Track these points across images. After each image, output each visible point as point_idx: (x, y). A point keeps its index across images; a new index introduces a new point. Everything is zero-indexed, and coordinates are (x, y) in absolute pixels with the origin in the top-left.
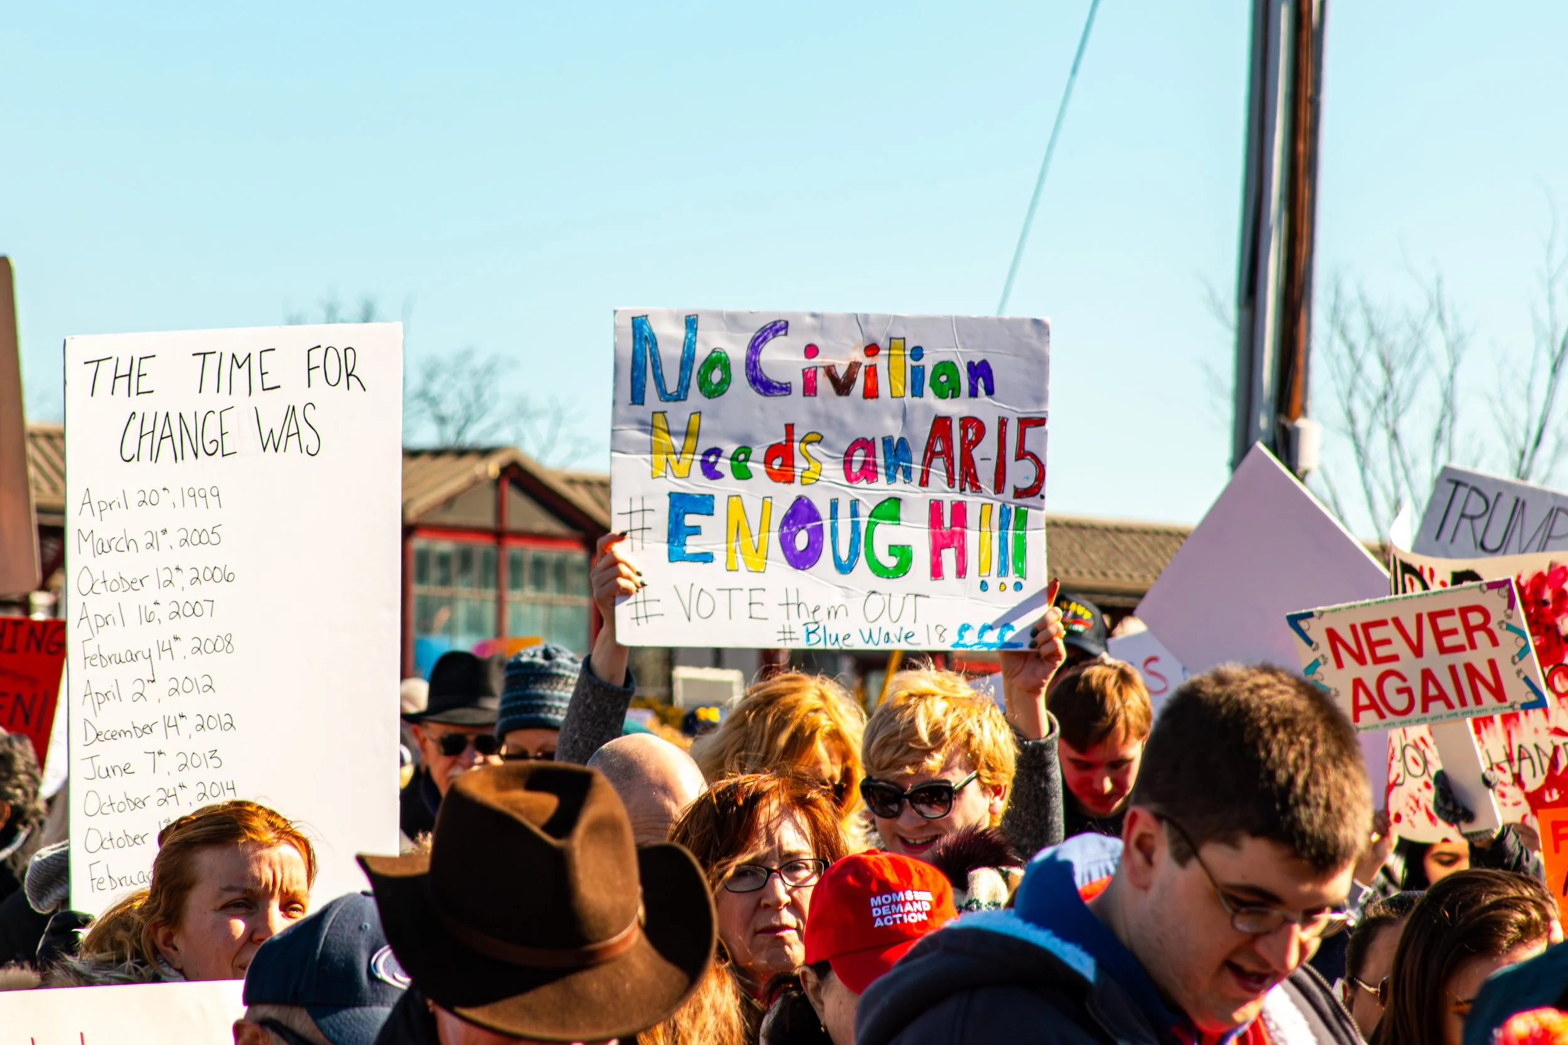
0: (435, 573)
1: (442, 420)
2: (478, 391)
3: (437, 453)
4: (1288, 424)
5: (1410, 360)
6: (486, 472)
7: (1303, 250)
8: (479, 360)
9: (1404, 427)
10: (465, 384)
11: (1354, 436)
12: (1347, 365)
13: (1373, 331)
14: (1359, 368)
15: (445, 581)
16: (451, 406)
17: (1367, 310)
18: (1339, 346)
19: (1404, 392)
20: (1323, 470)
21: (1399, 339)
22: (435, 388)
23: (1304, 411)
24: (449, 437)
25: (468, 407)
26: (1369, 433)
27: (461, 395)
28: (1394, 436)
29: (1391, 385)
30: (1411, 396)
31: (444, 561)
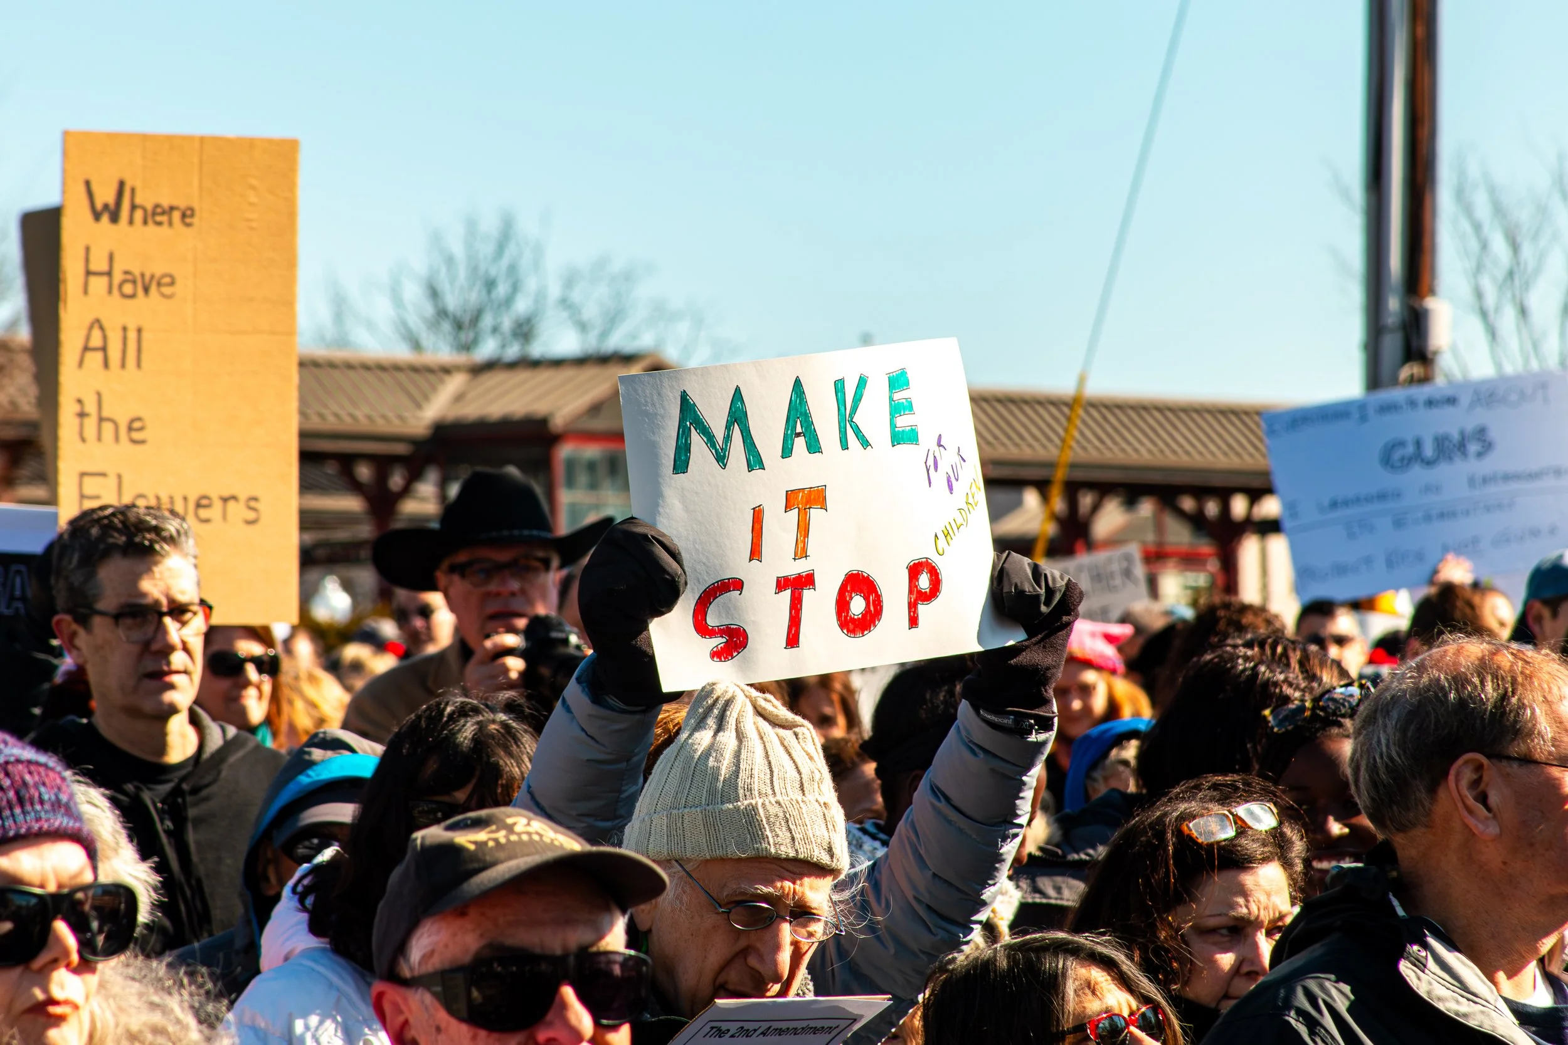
0: (583, 478)
1: (583, 327)
2: (618, 297)
3: (581, 362)
4: (1416, 305)
5: (1535, 237)
7: (1424, 132)
8: (616, 267)
9: (1534, 301)
10: (602, 292)
11: (1484, 314)
12: (1474, 245)
13: (1499, 210)
14: (1484, 245)
15: (593, 486)
16: (591, 312)
17: (1492, 190)
18: (1466, 226)
19: (1531, 265)
20: (1454, 349)
21: (1524, 216)
22: (576, 296)
23: (1432, 291)
25: (607, 314)
26: (1497, 310)
27: (600, 302)
28: (1523, 312)
29: (1518, 264)
30: (1538, 270)
31: (591, 466)
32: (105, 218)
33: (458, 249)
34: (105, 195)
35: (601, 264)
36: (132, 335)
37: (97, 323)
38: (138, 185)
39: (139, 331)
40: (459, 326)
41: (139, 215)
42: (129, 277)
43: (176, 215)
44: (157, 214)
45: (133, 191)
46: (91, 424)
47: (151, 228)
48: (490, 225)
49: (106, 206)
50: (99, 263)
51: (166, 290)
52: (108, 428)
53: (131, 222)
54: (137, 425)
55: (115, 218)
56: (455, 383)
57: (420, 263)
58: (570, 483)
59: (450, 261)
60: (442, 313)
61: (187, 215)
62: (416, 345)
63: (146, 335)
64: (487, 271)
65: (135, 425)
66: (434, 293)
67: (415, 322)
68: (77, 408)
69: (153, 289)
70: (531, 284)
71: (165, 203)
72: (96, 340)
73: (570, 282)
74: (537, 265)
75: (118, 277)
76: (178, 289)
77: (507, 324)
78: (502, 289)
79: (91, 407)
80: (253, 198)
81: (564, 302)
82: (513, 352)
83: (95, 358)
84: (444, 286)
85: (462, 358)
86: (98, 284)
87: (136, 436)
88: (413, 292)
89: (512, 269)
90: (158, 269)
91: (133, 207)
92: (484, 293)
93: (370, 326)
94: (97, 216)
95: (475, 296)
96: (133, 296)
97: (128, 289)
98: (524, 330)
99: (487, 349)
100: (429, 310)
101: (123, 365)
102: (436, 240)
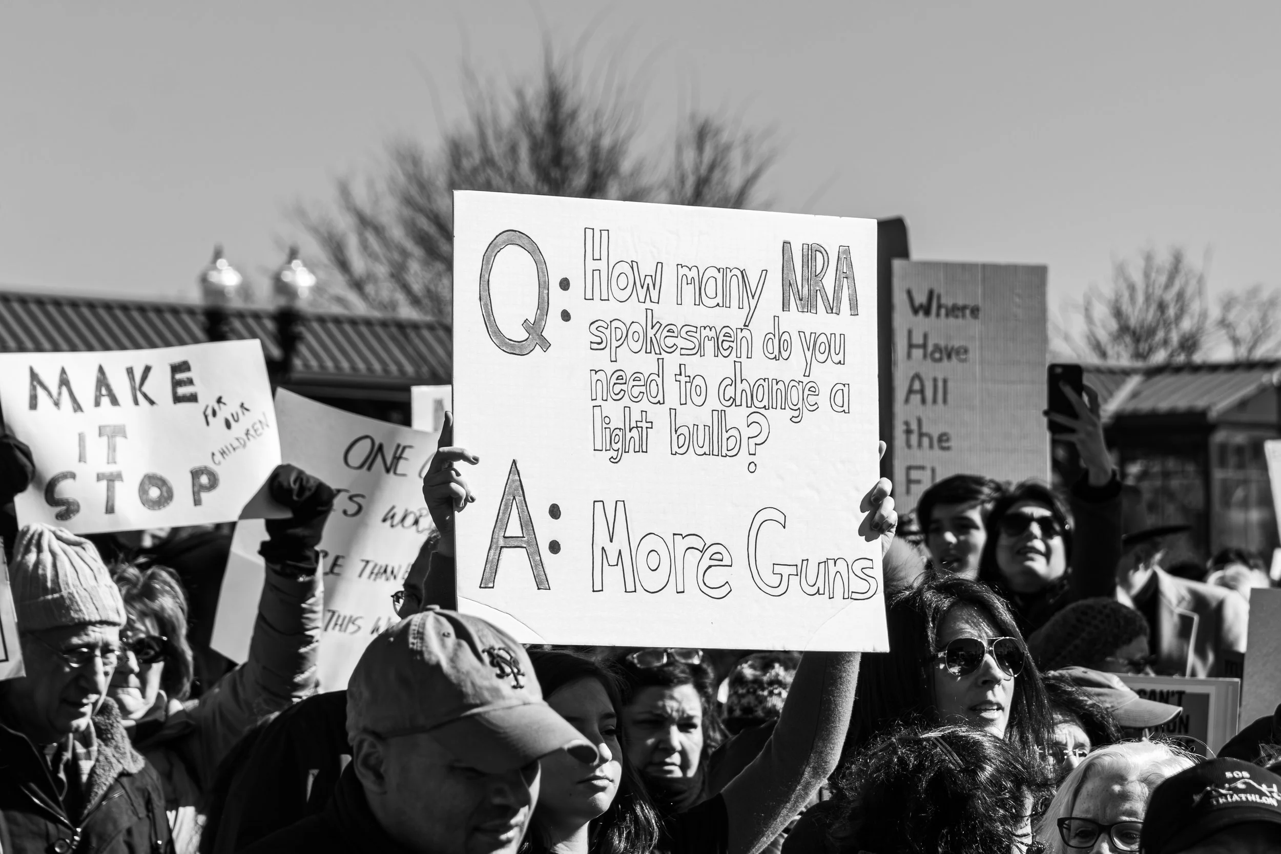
0: (1232, 460)
1: (1236, 342)
2: (1264, 319)
3: (1232, 367)
6: (1271, 380)
8: (1265, 295)
10: (1254, 315)
15: (1241, 467)
16: (1243, 331)
22: (1232, 317)
24: (1242, 353)
25: (1255, 332)
27: (1250, 323)
31: (1240, 450)
32: (921, 314)
33: (1137, 278)
34: (921, 298)
35: (1254, 292)
36: (940, 384)
37: (917, 376)
38: (942, 292)
39: (945, 381)
40: (1137, 339)
41: (943, 311)
42: (937, 348)
43: (968, 312)
44: (955, 311)
45: (939, 297)
46: (914, 438)
47: (952, 320)
48: (1163, 259)
49: (921, 306)
50: (918, 339)
51: (963, 357)
52: (926, 441)
53: (938, 315)
54: (945, 438)
55: (927, 312)
56: (1133, 382)
57: (1108, 290)
58: (1223, 464)
59: (1132, 288)
60: (1125, 329)
61: (975, 311)
62: (1103, 354)
63: (950, 385)
64: (1161, 297)
65: (943, 438)
66: (1118, 313)
67: (1103, 336)
68: (904, 427)
69: (954, 357)
70: (1195, 307)
71: (960, 302)
72: (917, 386)
73: (1228, 304)
74: (1200, 292)
75: (930, 348)
76: (971, 355)
77: (1175, 338)
78: (1171, 312)
79: (914, 426)
80: (1017, 300)
81: (1223, 323)
82: (1181, 358)
83: (916, 398)
84: (1126, 307)
85: (1139, 364)
86: (917, 353)
87: (945, 445)
88: (1101, 311)
89: (1180, 296)
90: (956, 343)
91: (939, 307)
92: (1159, 314)
93: (1067, 338)
94: (915, 311)
95: (1151, 316)
96: (940, 360)
97: (937, 355)
98: (1189, 344)
99: (1160, 357)
100: (1114, 325)
101: (935, 401)
102: (1121, 270)
